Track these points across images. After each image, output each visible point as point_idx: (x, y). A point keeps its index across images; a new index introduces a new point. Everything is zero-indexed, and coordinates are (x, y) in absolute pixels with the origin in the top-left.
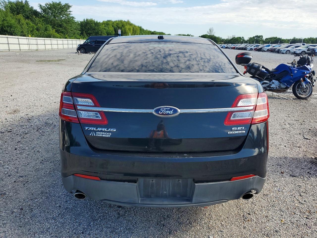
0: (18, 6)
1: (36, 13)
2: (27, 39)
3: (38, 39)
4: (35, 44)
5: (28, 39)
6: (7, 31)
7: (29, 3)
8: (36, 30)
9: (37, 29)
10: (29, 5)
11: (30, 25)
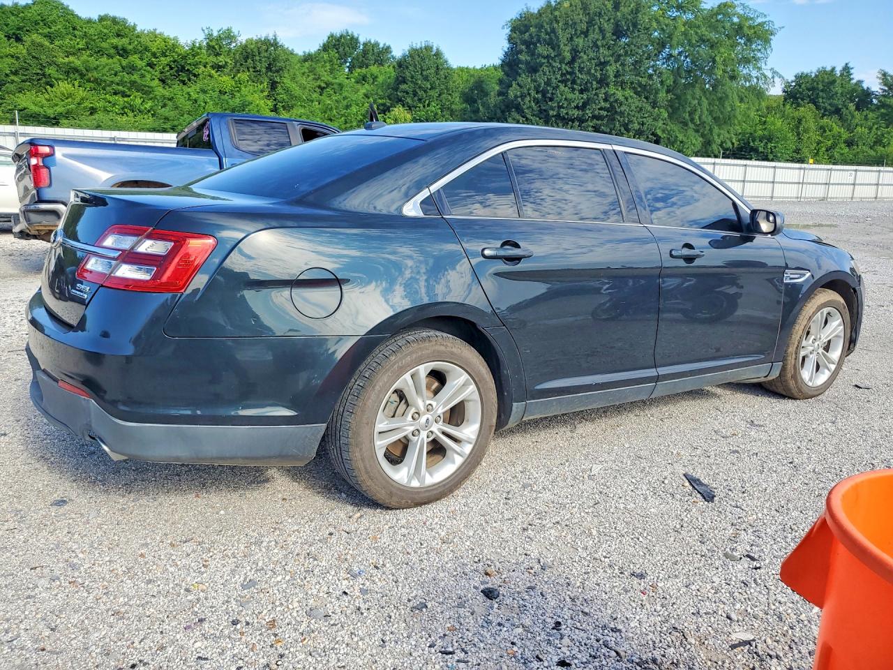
0: (818, 84)
1: (863, 98)
2: (800, 169)
3: (835, 170)
4: (822, 184)
5: (804, 169)
6: (755, 150)
7: (852, 71)
8: (843, 146)
9: (850, 143)
10: (852, 76)
11: (830, 131)
